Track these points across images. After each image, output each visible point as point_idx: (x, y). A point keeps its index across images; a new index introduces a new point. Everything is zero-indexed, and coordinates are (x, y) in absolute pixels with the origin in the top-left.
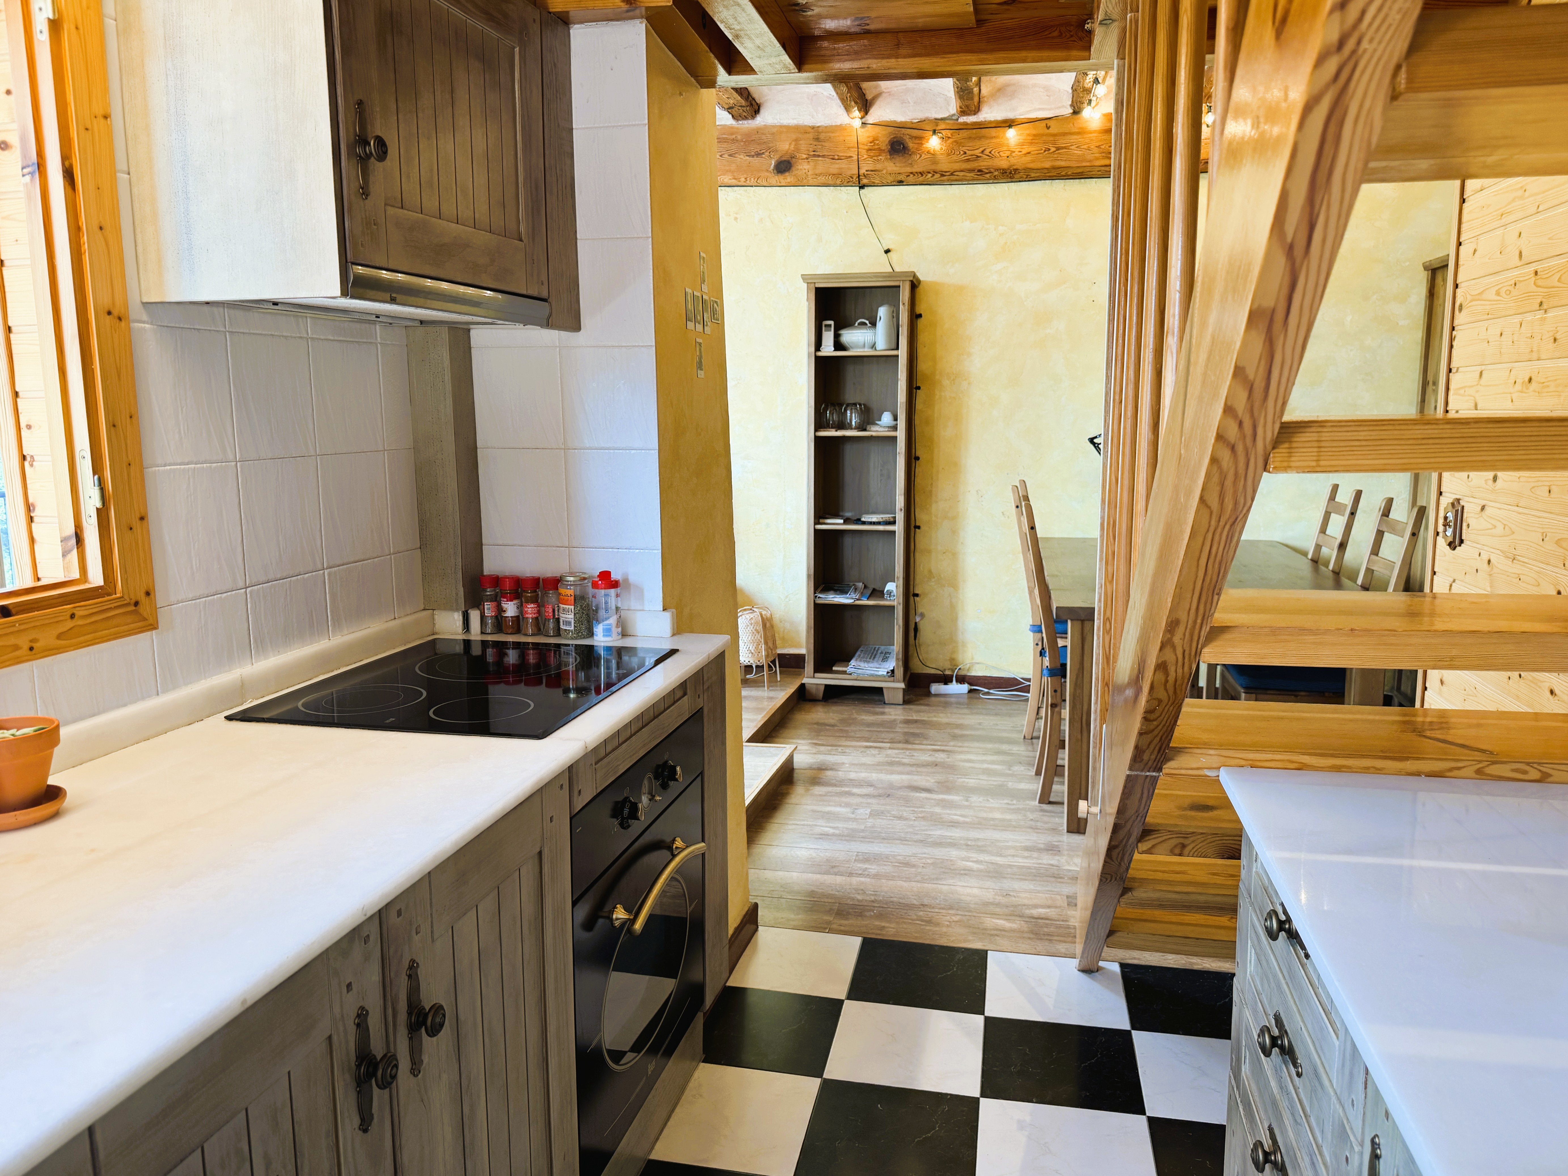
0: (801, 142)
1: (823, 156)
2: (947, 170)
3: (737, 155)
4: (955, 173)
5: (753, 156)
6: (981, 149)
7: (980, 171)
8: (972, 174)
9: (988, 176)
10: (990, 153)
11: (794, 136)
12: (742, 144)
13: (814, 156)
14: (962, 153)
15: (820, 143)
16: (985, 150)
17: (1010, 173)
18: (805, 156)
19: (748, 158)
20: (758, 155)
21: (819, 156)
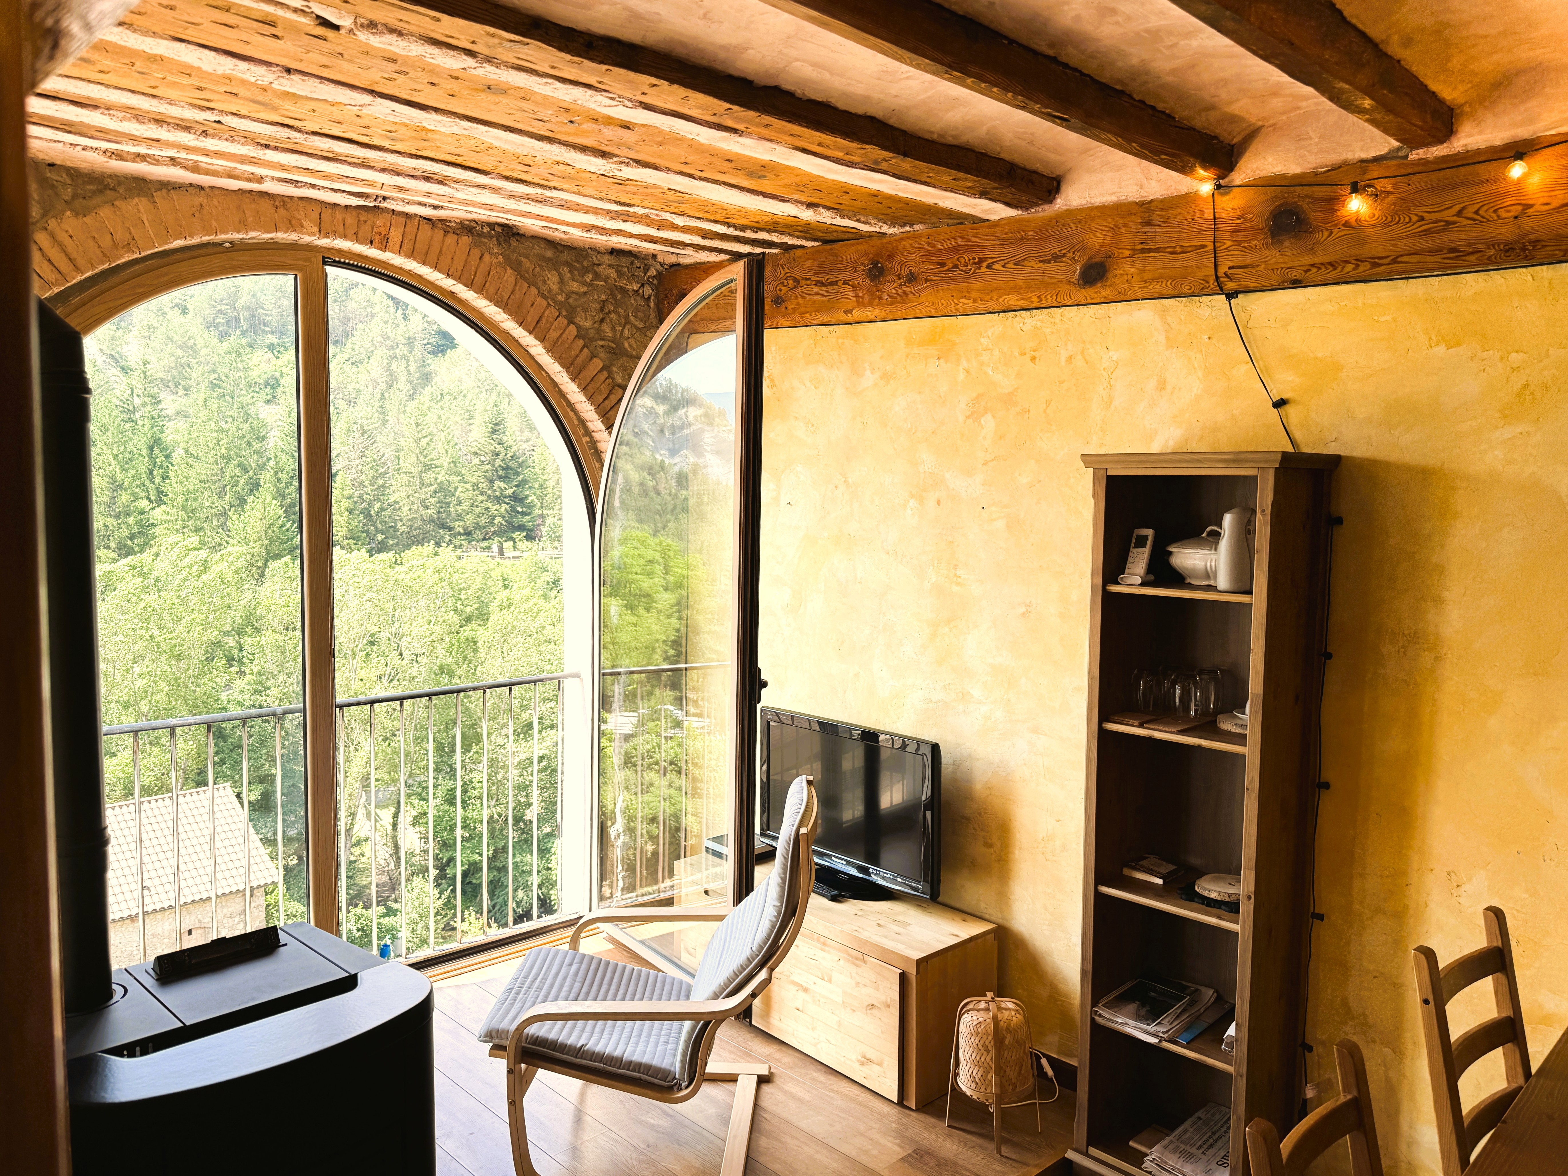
0: (1123, 230)
1: (1157, 250)
2: (1385, 254)
3: (1026, 263)
4: (1399, 259)
5: (1049, 262)
6: (1457, 208)
7: (1453, 250)
8: (1437, 258)
9: (1472, 258)
10: (1476, 212)
11: (1111, 222)
12: (1034, 243)
13: (1143, 251)
14: (1415, 218)
15: (1153, 229)
16: (1464, 208)
17: (1524, 249)
18: (1127, 253)
19: (1041, 265)
20: (1056, 258)
21: (1150, 250)
